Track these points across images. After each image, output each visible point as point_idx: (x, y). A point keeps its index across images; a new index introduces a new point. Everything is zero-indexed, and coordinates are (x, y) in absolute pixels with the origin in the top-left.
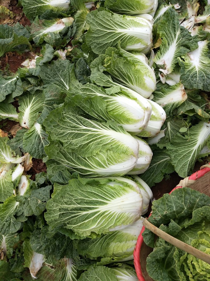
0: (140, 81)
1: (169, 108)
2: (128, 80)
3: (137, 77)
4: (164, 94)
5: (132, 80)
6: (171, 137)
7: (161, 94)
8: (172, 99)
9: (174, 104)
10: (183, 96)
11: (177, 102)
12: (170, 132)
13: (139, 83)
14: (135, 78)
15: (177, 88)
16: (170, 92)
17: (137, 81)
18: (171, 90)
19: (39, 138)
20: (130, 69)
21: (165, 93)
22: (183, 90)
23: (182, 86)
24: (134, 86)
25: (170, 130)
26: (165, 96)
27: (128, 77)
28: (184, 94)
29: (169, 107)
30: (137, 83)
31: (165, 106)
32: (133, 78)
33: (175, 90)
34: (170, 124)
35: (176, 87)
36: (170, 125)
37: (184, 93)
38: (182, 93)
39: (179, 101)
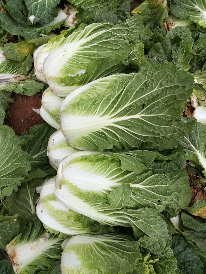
0: (85, 254)
1: (36, 232)
2: (105, 245)
3: (92, 256)
4: (46, 256)
5: (98, 248)
6: (27, 190)
7: (51, 255)
8: (32, 248)
9: (29, 239)
10: (14, 254)
11: (23, 242)
12: (29, 197)
13: (87, 249)
14: (95, 252)
15: (26, 267)
16: (37, 260)
17: (91, 251)
18: (36, 264)
19: (195, 143)
20: (107, 266)
21: (44, 257)
22: (16, 265)
23: (17, 271)
24: (94, 242)
25: (30, 200)
26: (44, 252)
27: (107, 249)
28: (12, 257)
29: (35, 234)
30: (90, 247)
31: (41, 236)
32: (98, 253)
33: (28, 263)
34: (31, 210)
35: (27, 270)
36: (31, 208)
37: (14, 260)
38: (17, 260)
39: (20, 244)
